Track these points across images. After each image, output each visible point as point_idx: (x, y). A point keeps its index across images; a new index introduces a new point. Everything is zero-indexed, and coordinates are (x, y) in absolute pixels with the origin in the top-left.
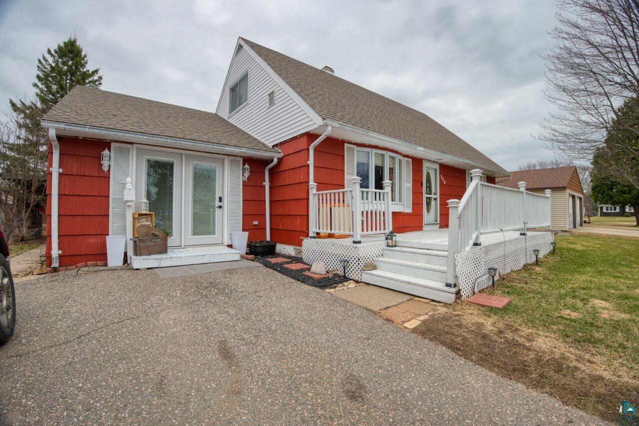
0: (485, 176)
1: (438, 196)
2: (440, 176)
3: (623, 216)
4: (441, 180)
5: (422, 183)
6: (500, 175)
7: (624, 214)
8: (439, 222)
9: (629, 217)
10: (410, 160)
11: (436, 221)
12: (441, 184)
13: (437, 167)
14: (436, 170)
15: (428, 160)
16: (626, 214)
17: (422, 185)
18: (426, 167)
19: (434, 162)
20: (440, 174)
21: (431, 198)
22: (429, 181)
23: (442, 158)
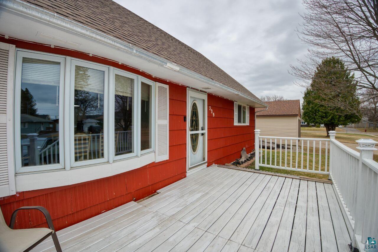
0: (249, 106)
1: (206, 131)
2: (208, 108)
3: (308, 127)
4: (209, 112)
5: (185, 118)
6: (259, 106)
7: (309, 126)
8: (206, 160)
9: (311, 127)
10: (167, 87)
11: (204, 159)
12: (210, 116)
13: (205, 97)
14: (204, 100)
15: (194, 89)
16: (310, 126)
17: (185, 120)
18: (191, 97)
19: (201, 91)
20: (208, 106)
21: (198, 134)
22: (195, 113)
23: (210, 86)
